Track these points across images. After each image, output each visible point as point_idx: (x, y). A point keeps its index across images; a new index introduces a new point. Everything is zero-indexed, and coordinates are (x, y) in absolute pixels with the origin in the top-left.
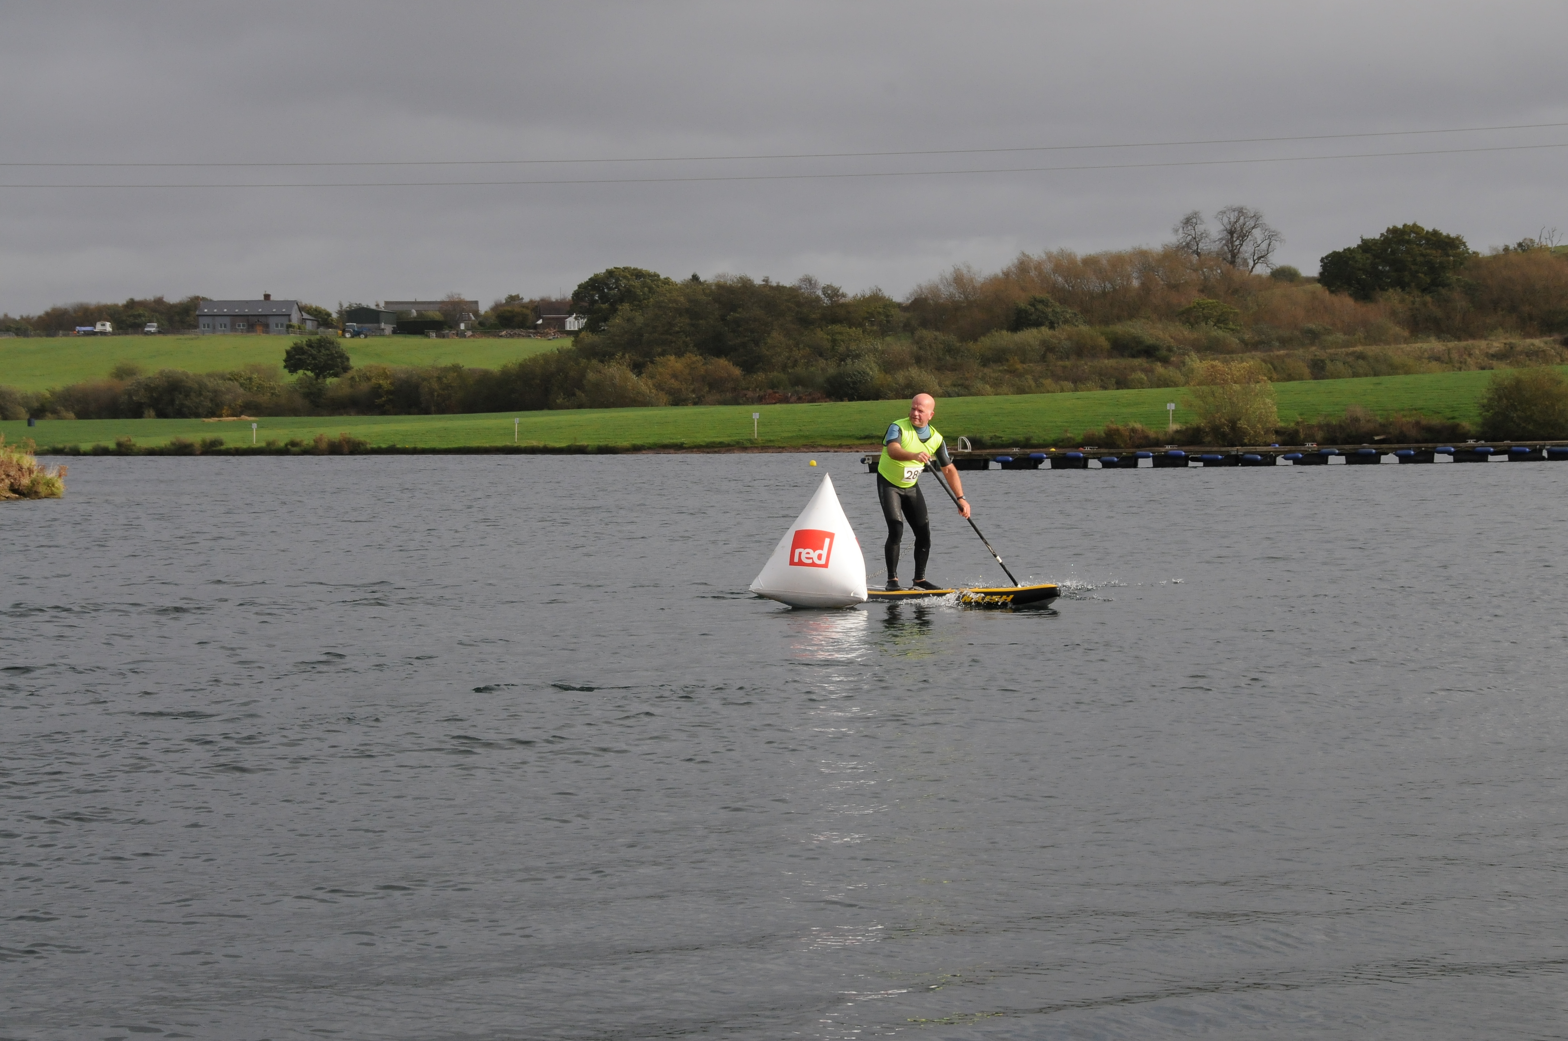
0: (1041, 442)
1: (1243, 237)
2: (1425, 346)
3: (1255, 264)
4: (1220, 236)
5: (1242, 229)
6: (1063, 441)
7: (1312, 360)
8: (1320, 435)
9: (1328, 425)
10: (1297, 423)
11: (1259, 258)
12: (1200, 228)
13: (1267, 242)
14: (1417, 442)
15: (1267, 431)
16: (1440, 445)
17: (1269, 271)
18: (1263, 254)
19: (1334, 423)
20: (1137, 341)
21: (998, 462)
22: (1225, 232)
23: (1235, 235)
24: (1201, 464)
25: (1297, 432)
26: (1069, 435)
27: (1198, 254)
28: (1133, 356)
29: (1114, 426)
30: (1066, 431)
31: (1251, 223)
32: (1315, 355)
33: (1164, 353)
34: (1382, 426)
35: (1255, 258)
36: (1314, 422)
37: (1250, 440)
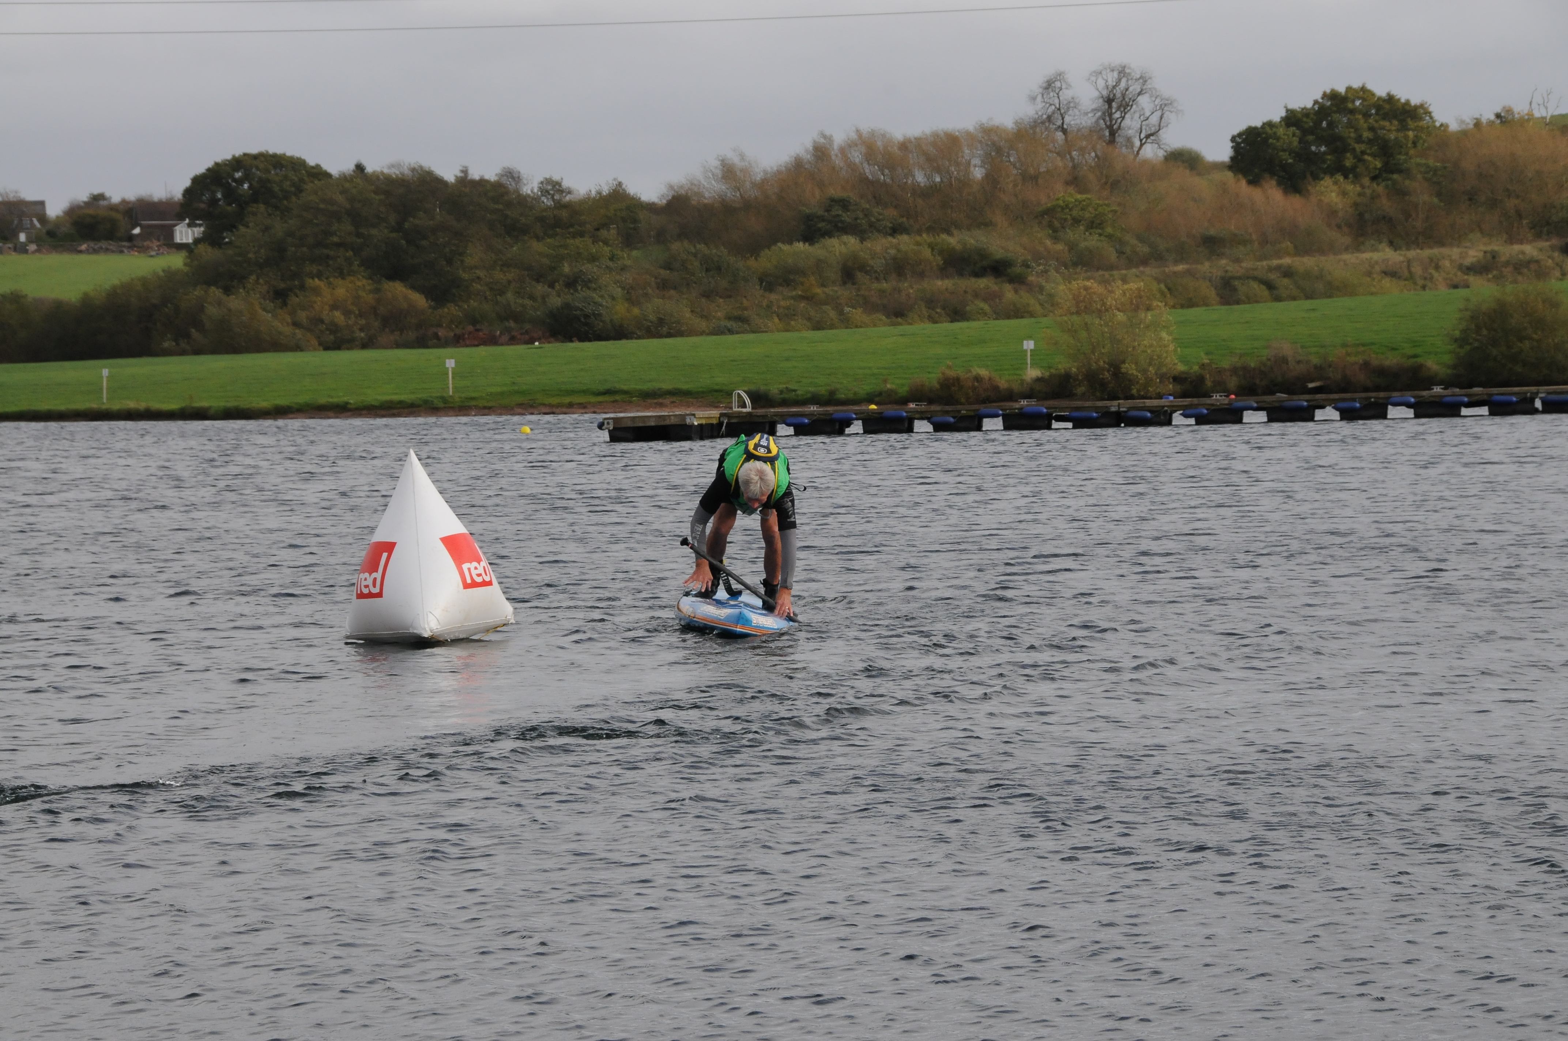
0: (851, 396)
1: (1125, 106)
2: (1376, 256)
3: (1142, 145)
4: (1094, 106)
5: (1124, 95)
6: (880, 394)
7: (1223, 278)
8: (1233, 382)
9: (1245, 368)
10: (1203, 366)
11: (1148, 137)
12: (1066, 95)
13: (1159, 113)
14: (1366, 390)
15: (1163, 377)
16: (1395, 394)
17: (1161, 154)
18: (1153, 130)
19: (1252, 365)
20: (982, 254)
21: (788, 425)
22: (1101, 100)
23: (1114, 105)
24: (1070, 425)
25: (1201, 379)
26: (889, 386)
27: (1064, 131)
28: (977, 275)
29: (951, 373)
30: (885, 381)
31: (1135, 88)
32: (1226, 271)
33: (1018, 270)
34: (1318, 368)
35: (1143, 136)
36: (1226, 363)
37: (1138, 391)
